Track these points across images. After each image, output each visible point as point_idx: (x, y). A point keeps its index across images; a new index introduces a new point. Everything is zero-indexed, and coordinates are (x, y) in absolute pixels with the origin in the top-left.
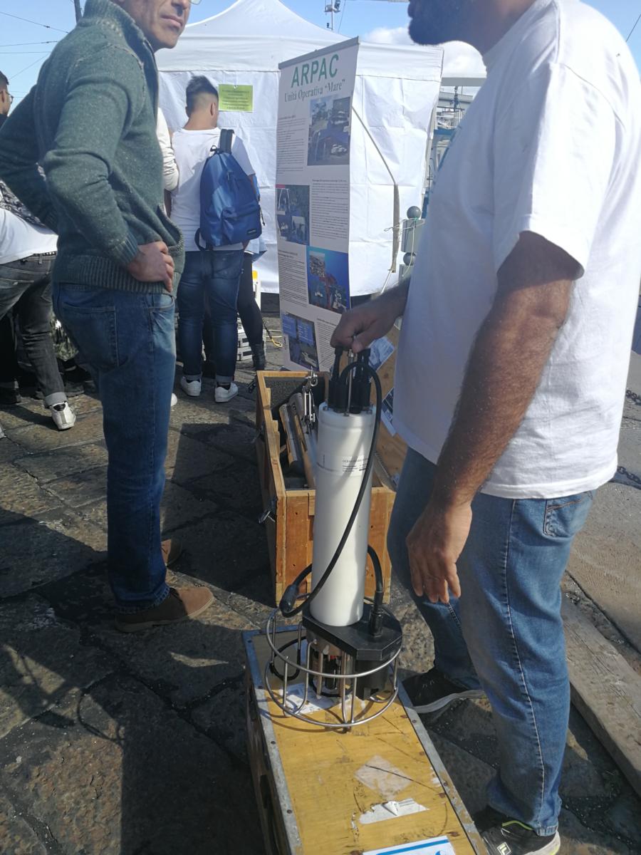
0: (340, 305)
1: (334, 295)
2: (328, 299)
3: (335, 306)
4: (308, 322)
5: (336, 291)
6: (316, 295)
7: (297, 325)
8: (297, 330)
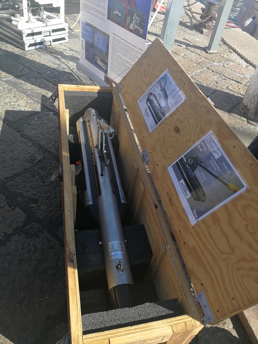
0: (136, 27)
1: (132, 16)
2: (126, 19)
3: (131, 27)
4: (104, 34)
5: (135, 14)
6: (115, 13)
7: (94, 33)
8: (93, 38)
